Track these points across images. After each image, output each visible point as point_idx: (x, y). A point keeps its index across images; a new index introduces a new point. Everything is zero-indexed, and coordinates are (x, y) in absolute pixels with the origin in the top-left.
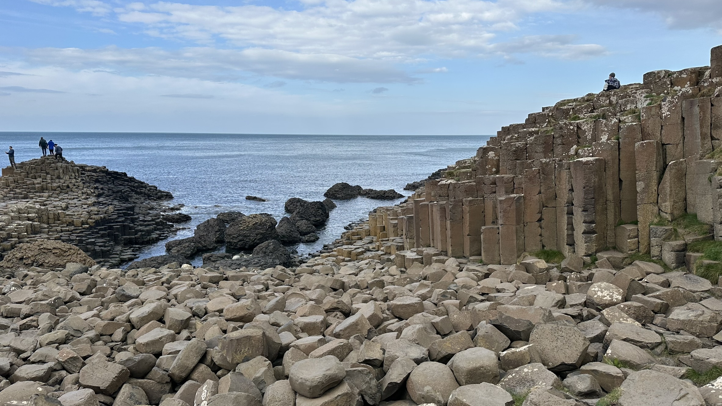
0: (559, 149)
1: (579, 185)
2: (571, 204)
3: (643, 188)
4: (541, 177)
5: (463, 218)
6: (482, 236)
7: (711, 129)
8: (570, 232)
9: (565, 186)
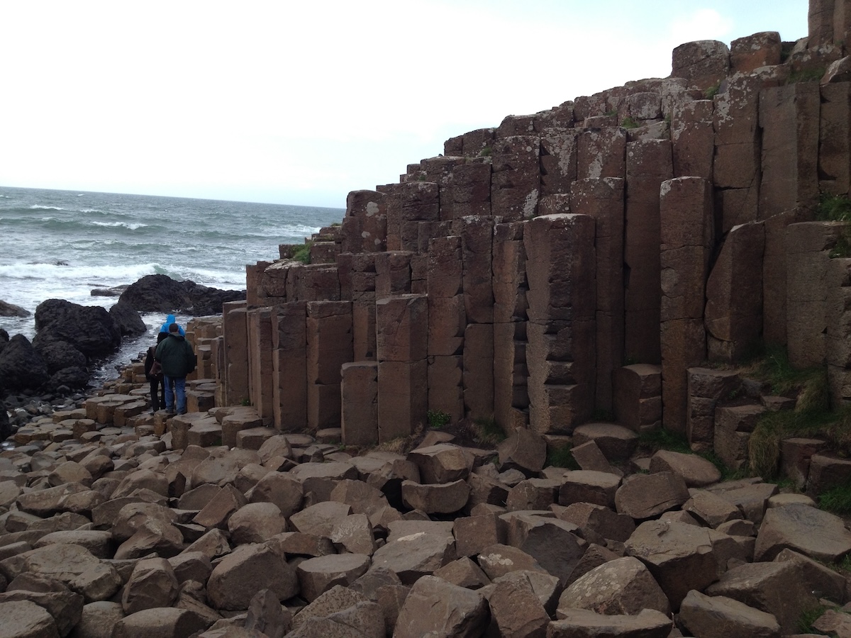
0: (502, 197)
1: (540, 275)
2: (522, 316)
3: (676, 285)
4: (464, 256)
5: (307, 344)
6: (342, 384)
7: (819, 154)
8: (520, 379)
9: (510, 279)
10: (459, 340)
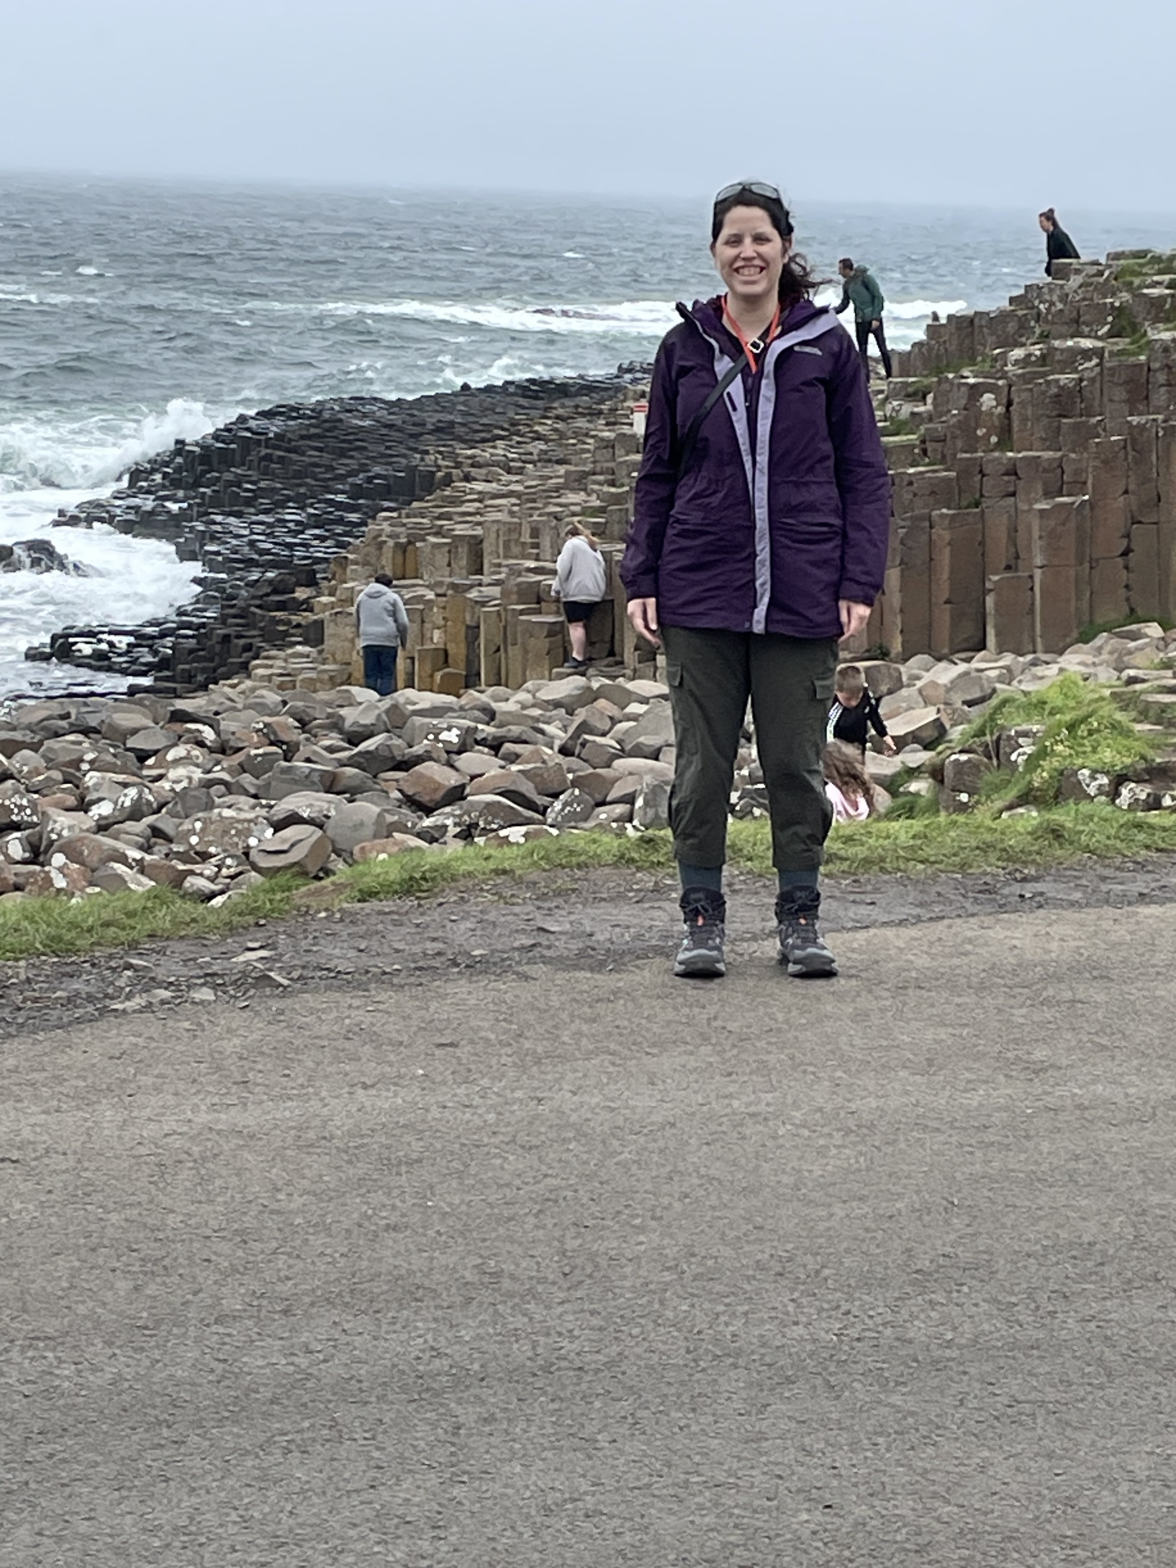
4: (1130, 457)
5: (931, 559)
6: (990, 601)
10: (1125, 542)
